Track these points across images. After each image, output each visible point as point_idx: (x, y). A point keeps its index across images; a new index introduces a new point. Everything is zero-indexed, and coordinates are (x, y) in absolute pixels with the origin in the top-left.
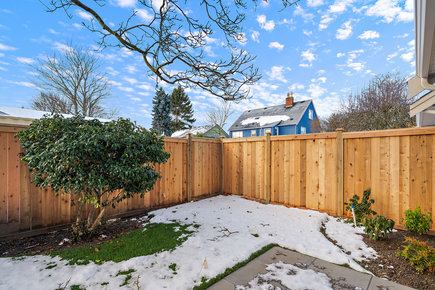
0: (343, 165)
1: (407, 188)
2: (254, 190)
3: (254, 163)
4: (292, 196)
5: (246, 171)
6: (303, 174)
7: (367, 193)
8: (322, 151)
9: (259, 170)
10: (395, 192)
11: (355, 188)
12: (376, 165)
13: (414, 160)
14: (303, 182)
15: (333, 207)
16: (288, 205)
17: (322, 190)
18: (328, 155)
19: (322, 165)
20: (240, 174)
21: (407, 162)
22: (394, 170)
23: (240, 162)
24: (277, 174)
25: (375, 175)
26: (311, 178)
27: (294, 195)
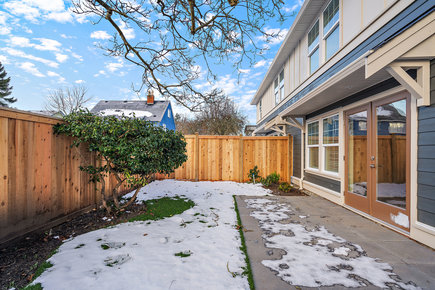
0: (242, 154)
1: (268, 164)
4: (213, 175)
6: (221, 160)
7: (255, 168)
8: (231, 146)
10: (264, 167)
11: (248, 167)
12: (257, 154)
13: (271, 151)
15: (237, 178)
16: (211, 180)
17: (231, 169)
18: (235, 148)
19: (231, 154)
21: (268, 152)
22: (264, 156)
24: (203, 161)
25: (257, 159)
26: (225, 162)
27: (215, 174)
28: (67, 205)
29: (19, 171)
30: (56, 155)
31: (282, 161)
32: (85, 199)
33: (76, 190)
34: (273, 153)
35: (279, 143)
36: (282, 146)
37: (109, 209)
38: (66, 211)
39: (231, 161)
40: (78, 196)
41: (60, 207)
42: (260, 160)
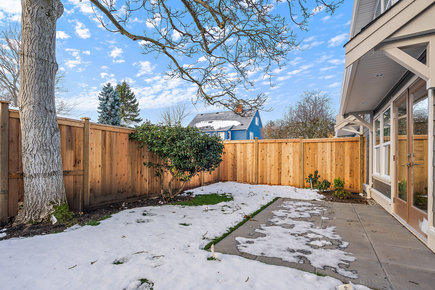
0: (303, 158)
1: (334, 169)
2: (245, 177)
3: (245, 158)
4: (272, 178)
5: (239, 164)
6: (280, 164)
7: (316, 172)
8: (291, 150)
9: (249, 163)
10: (329, 171)
11: (309, 171)
12: (320, 158)
13: (337, 154)
14: (279, 169)
15: (298, 183)
16: (270, 184)
17: (291, 174)
18: (295, 152)
19: (291, 158)
20: (234, 166)
21: (334, 155)
22: (328, 160)
23: (235, 157)
24: (263, 165)
25: (319, 164)
26: (285, 167)
27: (274, 178)
28: (138, 189)
29: (107, 163)
30: (131, 155)
31: (351, 165)
32: (152, 188)
33: (145, 180)
34: (339, 157)
35: (347, 146)
36: (352, 148)
37: (164, 196)
38: (138, 194)
39: (291, 165)
40: (146, 185)
41: (133, 190)
42: (323, 165)
